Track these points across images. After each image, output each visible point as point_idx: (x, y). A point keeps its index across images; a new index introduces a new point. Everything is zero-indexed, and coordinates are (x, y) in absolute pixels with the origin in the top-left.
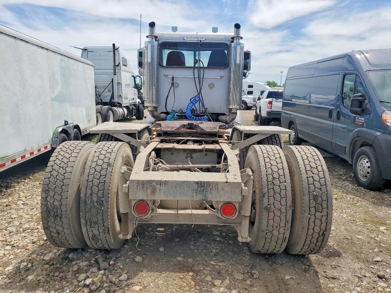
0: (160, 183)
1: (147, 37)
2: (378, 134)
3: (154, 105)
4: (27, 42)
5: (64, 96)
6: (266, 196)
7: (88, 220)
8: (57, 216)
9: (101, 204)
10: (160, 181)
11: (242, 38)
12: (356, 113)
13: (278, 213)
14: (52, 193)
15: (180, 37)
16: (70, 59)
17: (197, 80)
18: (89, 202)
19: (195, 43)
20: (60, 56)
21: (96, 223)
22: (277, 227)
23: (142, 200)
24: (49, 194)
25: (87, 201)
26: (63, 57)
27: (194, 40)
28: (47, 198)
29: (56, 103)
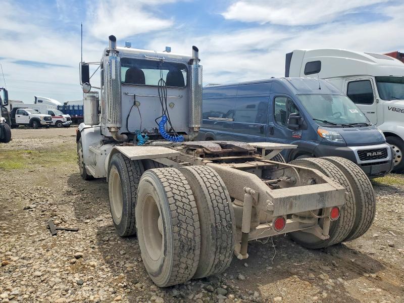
0: (295, 198)
2: (317, 145)
3: (118, 125)
7: (219, 247)
8: (191, 249)
9: (230, 227)
10: (296, 196)
11: (199, 60)
12: (295, 129)
14: (184, 226)
15: (140, 55)
18: (220, 228)
21: (225, 248)
23: (281, 216)
24: (182, 227)
25: (218, 227)
28: (179, 231)
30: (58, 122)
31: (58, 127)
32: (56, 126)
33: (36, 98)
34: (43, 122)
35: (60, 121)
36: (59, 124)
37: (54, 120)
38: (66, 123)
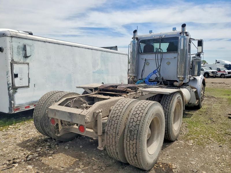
0: (57, 111)
1: (132, 38)
3: (134, 75)
4: (79, 47)
5: (102, 71)
6: (107, 126)
13: (111, 137)
16: (108, 53)
17: (157, 60)
19: (158, 38)
20: (101, 52)
22: (111, 145)
23: (53, 118)
26: (103, 52)
27: (158, 37)
29: (97, 74)
30: (222, 74)
31: (222, 78)
32: (220, 77)
33: (216, 60)
34: (211, 75)
35: (223, 74)
36: (223, 76)
37: (219, 74)
38: (227, 75)
